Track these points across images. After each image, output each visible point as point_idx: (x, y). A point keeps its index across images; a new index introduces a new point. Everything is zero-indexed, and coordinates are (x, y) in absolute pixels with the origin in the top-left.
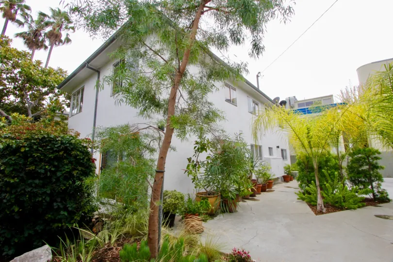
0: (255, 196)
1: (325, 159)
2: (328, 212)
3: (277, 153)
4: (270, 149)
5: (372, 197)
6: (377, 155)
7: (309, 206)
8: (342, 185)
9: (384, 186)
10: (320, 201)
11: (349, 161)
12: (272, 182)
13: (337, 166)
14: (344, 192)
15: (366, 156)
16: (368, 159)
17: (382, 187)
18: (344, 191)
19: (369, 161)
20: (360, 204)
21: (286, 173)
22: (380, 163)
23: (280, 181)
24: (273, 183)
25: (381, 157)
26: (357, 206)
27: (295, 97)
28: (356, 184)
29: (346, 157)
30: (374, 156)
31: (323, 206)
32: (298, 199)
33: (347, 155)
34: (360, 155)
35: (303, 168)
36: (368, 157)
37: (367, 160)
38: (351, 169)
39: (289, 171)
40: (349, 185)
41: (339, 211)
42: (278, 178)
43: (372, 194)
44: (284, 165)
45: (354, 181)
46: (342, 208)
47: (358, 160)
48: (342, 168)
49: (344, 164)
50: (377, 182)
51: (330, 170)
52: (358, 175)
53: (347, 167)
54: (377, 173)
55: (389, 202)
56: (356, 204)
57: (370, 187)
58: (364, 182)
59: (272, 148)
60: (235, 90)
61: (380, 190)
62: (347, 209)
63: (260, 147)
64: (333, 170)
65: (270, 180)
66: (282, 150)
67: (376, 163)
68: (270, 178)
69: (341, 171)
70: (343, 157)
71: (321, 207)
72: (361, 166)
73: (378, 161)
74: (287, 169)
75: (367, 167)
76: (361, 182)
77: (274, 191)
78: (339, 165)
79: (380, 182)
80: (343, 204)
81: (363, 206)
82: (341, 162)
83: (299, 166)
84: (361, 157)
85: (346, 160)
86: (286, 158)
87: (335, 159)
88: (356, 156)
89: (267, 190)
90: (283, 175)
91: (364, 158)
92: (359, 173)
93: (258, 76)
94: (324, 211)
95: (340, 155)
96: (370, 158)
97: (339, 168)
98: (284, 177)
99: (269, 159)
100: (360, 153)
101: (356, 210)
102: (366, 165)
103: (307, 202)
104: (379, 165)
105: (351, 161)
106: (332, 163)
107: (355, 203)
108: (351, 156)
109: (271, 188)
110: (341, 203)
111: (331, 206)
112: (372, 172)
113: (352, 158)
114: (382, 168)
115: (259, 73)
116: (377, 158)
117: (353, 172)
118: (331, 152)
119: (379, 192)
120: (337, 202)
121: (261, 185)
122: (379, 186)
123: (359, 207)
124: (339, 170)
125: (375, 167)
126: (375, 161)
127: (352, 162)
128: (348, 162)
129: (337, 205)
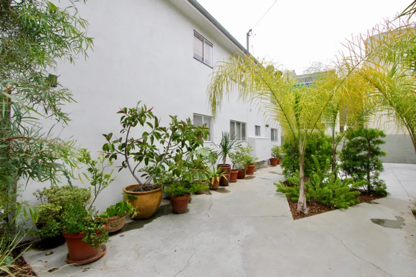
0: (227, 185)
1: (317, 141)
2: (311, 213)
3: (265, 133)
4: (257, 127)
5: (366, 188)
6: (380, 138)
7: (289, 202)
8: (334, 176)
9: (382, 176)
10: (302, 199)
11: (345, 144)
12: (253, 167)
13: (330, 150)
14: (335, 186)
15: (367, 138)
16: (369, 143)
17: (380, 178)
18: (335, 184)
19: (369, 145)
20: (353, 202)
21: (273, 156)
22: (382, 148)
23: (266, 164)
24: (255, 168)
25: (385, 141)
26: (348, 203)
27: (294, 71)
28: (349, 173)
29: (343, 140)
30: (377, 139)
31: (305, 204)
32: (277, 191)
33: (344, 137)
34: (359, 138)
35: (290, 151)
36: (369, 141)
37: (367, 144)
38: (346, 154)
39: (277, 154)
40: (341, 175)
41: (326, 211)
42: (264, 161)
43: (367, 186)
44: (272, 147)
45: (348, 169)
46: (329, 207)
47: (356, 144)
48: (335, 153)
49: (339, 148)
50: (374, 171)
51: (321, 155)
52: (354, 163)
53: (341, 153)
54: (377, 161)
55: (386, 196)
56: (348, 201)
57: (365, 177)
58: (360, 171)
59: (259, 127)
60: (212, 46)
61: (377, 181)
62: (336, 208)
63: (244, 125)
64: (325, 156)
65: (252, 164)
66: (272, 130)
67: (378, 148)
68: (251, 162)
69: (334, 157)
70: (339, 139)
71: (303, 206)
72: (359, 151)
73: (380, 146)
74: (276, 151)
75: (366, 152)
76: (356, 171)
77: (255, 177)
78: (332, 149)
79: (378, 171)
80: (332, 202)
81: (357, 203)
82: (335, 145)
83: (286, 149)
84: (360, 140)
85: (341, 143)
86: (276, 139)
87: (329, 141)
88: (354, 139)
89: (246, 176)
90: (270, 158)
91: (364, 142)
92: (355, 159)
93: (248, 35)
94: (306, 212)
95: (336, 136)
96: (371, 142)
97: (331, 152)
98: (271, 160)
99: (254, 139)
100: (359, 135)
101: (347, 210)
102: (365, 150)
103: (287, 196)
104: (380, 151)
105: (347, 145)
106: (325, 146)
107: (347, 199)
108: (348, 139)
109: (252, 173)
110: (329, 199)
111: (316, 202)
112: (370, 159)
113: (350, 140)
114: (384, 154)
115: (251, 30)
116: (379, 142)
117: (348, 158)
118: (326, 133)
119: (375, 183)
120: (324, 198)
121: (237, 172)
122: (376, 176)
123: (351, 205)
124: (332, 155)
125: (376, 153)
126: (376, 146)
127: (349, 146)
128: (344, 146)
129: (324, 202)
